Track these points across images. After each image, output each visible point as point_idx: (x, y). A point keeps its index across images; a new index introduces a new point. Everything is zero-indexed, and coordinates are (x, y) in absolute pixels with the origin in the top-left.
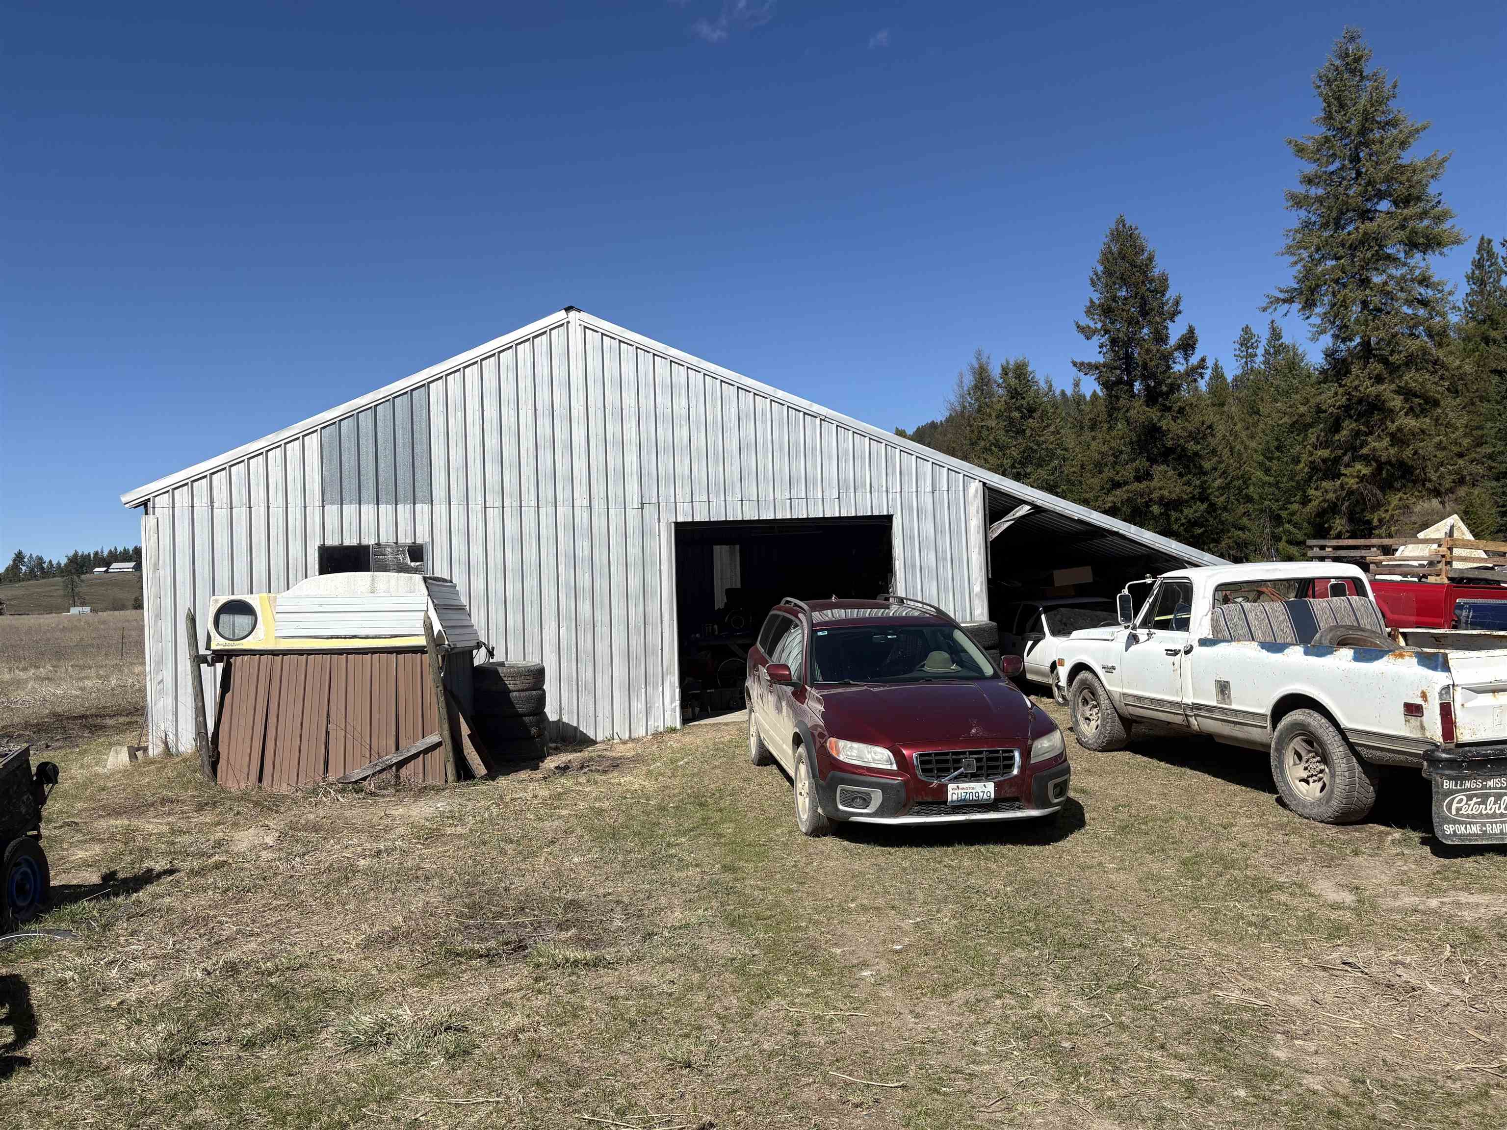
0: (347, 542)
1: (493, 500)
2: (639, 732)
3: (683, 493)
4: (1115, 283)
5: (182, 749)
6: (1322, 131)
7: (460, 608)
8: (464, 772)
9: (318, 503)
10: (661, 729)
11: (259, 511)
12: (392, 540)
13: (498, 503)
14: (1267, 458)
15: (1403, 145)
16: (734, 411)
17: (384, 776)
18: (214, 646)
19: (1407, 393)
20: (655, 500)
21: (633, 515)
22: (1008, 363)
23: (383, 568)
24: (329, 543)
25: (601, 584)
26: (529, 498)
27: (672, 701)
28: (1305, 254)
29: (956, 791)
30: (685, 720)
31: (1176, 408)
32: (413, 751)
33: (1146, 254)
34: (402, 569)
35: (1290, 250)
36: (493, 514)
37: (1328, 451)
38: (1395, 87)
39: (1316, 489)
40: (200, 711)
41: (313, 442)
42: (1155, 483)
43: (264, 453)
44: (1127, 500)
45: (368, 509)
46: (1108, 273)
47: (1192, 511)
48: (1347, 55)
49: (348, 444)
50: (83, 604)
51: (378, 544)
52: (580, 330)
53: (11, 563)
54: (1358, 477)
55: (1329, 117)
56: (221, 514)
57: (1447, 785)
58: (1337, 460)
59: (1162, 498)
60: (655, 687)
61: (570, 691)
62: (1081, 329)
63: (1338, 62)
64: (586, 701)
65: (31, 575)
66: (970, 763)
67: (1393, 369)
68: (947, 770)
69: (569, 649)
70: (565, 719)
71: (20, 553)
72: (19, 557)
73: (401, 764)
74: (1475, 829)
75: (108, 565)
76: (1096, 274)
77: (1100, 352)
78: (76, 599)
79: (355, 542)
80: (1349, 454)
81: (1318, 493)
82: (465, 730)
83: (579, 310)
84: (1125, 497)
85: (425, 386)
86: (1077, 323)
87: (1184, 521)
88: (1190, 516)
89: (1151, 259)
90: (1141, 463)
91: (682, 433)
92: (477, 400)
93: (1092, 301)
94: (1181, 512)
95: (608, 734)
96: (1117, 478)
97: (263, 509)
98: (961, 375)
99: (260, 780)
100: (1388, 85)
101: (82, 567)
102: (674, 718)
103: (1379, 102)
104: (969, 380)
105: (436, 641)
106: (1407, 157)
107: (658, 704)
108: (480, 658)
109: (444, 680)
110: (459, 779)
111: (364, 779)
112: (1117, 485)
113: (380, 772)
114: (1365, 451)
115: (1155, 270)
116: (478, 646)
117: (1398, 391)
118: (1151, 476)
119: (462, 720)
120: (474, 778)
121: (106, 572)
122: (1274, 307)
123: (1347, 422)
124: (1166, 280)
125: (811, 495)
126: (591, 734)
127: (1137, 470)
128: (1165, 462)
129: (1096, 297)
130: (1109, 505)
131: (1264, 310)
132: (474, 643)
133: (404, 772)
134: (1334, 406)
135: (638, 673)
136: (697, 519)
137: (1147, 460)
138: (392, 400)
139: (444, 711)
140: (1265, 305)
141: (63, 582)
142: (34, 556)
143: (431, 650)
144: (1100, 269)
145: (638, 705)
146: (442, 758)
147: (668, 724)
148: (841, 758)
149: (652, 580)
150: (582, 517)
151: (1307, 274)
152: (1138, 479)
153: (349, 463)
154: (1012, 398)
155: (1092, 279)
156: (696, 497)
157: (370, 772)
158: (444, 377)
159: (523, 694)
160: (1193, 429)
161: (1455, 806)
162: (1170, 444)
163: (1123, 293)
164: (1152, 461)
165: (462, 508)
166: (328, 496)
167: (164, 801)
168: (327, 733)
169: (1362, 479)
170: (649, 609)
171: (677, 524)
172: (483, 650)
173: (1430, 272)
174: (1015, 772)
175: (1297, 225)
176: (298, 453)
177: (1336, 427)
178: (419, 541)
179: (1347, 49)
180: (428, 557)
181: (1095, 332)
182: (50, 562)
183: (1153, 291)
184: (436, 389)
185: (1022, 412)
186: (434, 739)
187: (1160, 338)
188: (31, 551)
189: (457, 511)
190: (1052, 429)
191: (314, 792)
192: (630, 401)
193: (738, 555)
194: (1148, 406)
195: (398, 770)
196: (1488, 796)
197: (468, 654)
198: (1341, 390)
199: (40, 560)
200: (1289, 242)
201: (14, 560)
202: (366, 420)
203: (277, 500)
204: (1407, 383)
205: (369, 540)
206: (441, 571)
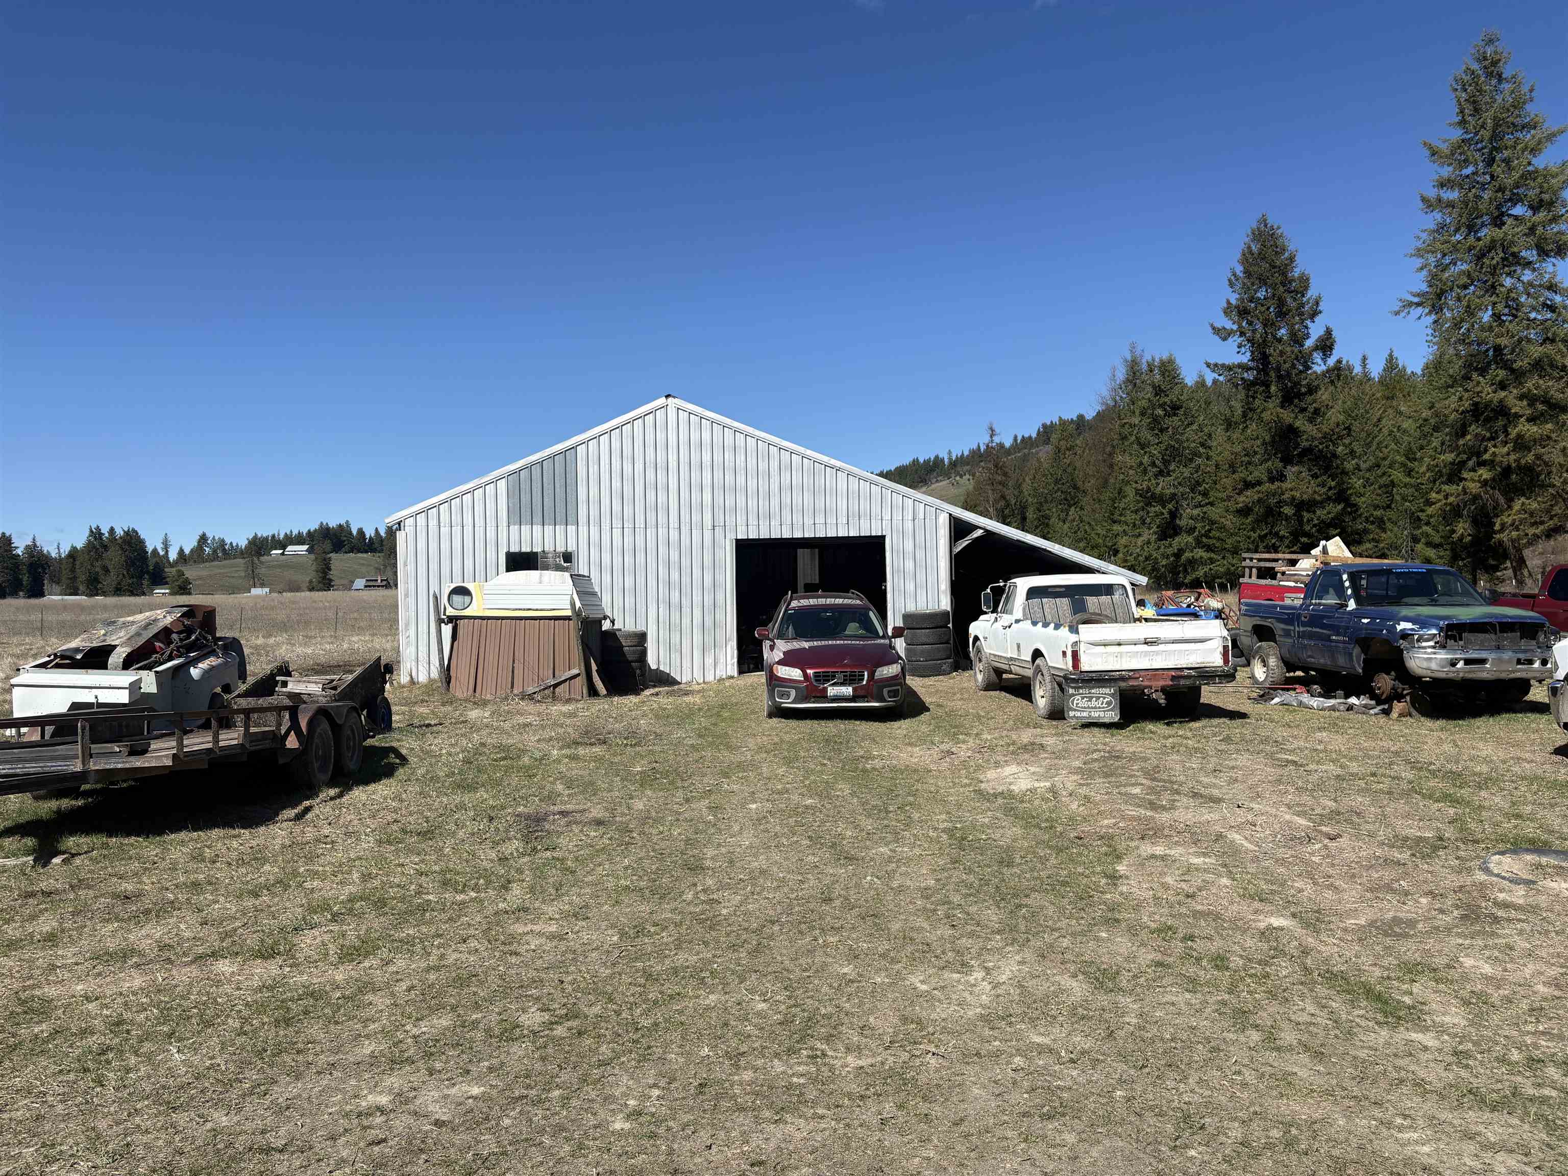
0: (524, 550)
1: (617, 524)
2: (710, 678)
3: (741, 520)
4: (1253, 284)
5: (421, 679)
6: (1457, 134)
7: (594, 594)
8: (593, 692)
9: (505, 524)
10: (724, 677)
11: (468, 529)
12: (552, 549)
13: (620, 526)
14: (1408, 459)
15: (1534, 151)
16: (777, 464)
17: (546, 692)
18: (447, 614)
19: (1532, 399)
20: (722, 524)
21: (708, 535)
22: (1153, 360)
23: (546, 568)
24: (512, 550)
25: (686, 579)
26: (640, 523)
27: (732, 658)
28: (1432, 259)
29: (832, 691)
30: (741, 672)
31: (1311, 409)
32: (563, 679)
33: (1286, 255)
34: (559, 568)
35: (1419, 253)
36: (617, 533)
37: (1452, 455)
38: (1531, 91)
39: (1437, 493)
40: (441, 651)
41: (502, 484)
42: (1286, 485)
43: (472, 491)
44: (1258, 501)
45: (537, 528)
46: (1248, 273)
47: (1325, 512)
48: (1485, 59)
49: (525, 486)
50: (262, 585)
51: (544, 551)
52: (675, 410)
53: (196, 544)
54: (1479, 481)
55: (1463, 123)
56: (445, 530)
57: (1071, 691)
58: (1463, 464)
59: (1293, 498)
60: (721, 647)
61: (665, 651)
62: (1216, 331)
63: (1475, 66)
64: (675, 656)
65: (214, 557)
66: (839, 677)
67: (1518, 376)
68: (829, 681)
69: (664, 622)
70: (662, 668)
71: (204, 535)
72: (203, 539)
73: (556, 686)
74: (1085, 714)
75: (284, 547)
76: (1234, 275)
77: (1238, 352)
78: (256, 580)
79: (528, 550)
80: (1474, 459)
81: (1440, 497)
82: (594, 667)
83: (674, 397)
84: (1256, 497)
85: (574, 448)
86: (1212, 325)
87: (1316, 522)
88: (1323, 517)
89: (1292, 259)
90: (1276, 464)
91: (741, 480)
92: (607, 456)
93: (1228, 302)
94: (1314, 512)
95: (689, 679)
96: (1249, 478)
97: (471, 528)
98: (1114, 369)
99: (475, 691)
100: (1525, 89)
101: (260, 549)
102: (733, 670)
103: (1518, 105)
104: (1121, 374)
105: (578, 614)
106: (1540, 162)
107: (722, 660)
108: (606, 625)
109: (582, 637)
110: (590, 696)
111: (534, 693)
112: (1248, 485)
113: (544, 689)
114: (1486, 456)
115: (1295, 270)
116: (605, 618)
117: (1521, 397)
118: (1285, 476)
119: (592, 661)
120: (599, 696)
121: (283, 554)
122: (1406, 311)
123: (1473, 427)
124: (1308, 279)
125: (828, 521)
126: (679, 679)
127: (1269, 471)
128: (1300, 463)
129: (1234, 299)
130: (1241, 505)
131: (1397, 313)
132: (602, 616)
133: (557, 690)
134: (1457, 411)
135: (709, 640)
136: (751, 537)
137: (1281, 461)
138: (553, 457)
139: (582, 655)
140: (1397, 309)
141: (245, 563)
142: (217, 538)
143: (575, 618)
144: (1239, 270)
145: (709, 661)
146: (580, 684)
147: (729, 674)
148: (779, 675)
149: (720, 578)
150: (674, 535)
151: (1433, 279)
152: (1272, 480)
153: (525, 498)
154: (1156, 395)
155: (1230, 280)
156: (750, 522)
157: (537, 690)
158: (586, 442)
159: (632, 648)
160: (1328, 431)
161: (1075, 702)
162: (1305, 444)
163: (1261, 294)
164: (1287, 460)
165: (597, 528)
166: (512, 521)
167: (422, 701)
168: (513, 667)
169: (1485, 483)
170: (717, 597)
171: (737, 540)
172: (608, 620)
173: (1558, 279)
174: (864, 683)
175: (1432, 226)
176: (493, 491)
177: (1462, 431)
178: (569, 550)
179: (1485, 52)
180: (575, 559)
181: (1230, 333)
182: (231, 543)
183: (1292, 292)
184: (581, 450)
185: (1165, 410)
186: (575, 671)
187: (1297, 339)
188: (214, 533)
189: (594, 530)
190: (1195, 427)
191: (506, 698)
192: (707, 458)
193: (817, 557)
194: (1282, 407)
195: (554, 689)
196: (1092, 697)
197: (599, 622)
198: (1466, 395)
199: (222, 542)
200: (1419, 244)
201: (199, 542)
202: (536, 471)
203: (479, 522)
204: (1530, 391)
205: (537, 549)
206: (583, 571)
